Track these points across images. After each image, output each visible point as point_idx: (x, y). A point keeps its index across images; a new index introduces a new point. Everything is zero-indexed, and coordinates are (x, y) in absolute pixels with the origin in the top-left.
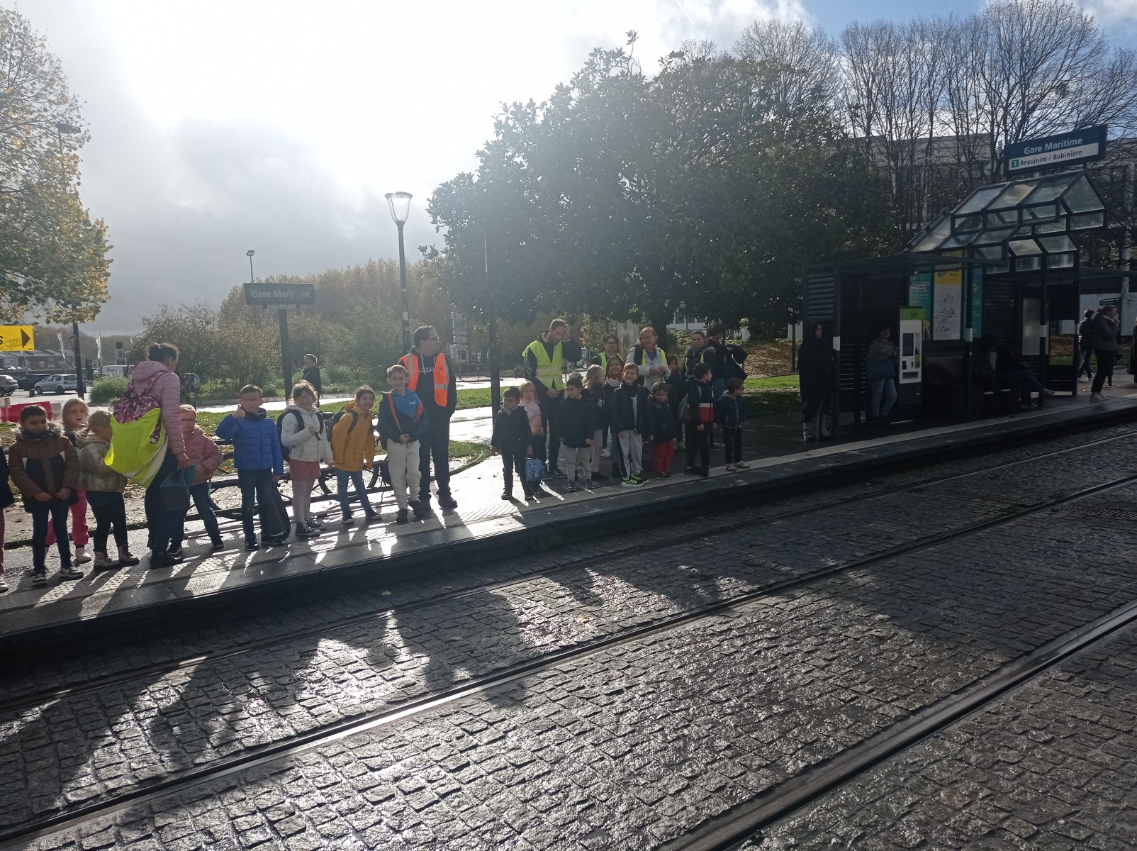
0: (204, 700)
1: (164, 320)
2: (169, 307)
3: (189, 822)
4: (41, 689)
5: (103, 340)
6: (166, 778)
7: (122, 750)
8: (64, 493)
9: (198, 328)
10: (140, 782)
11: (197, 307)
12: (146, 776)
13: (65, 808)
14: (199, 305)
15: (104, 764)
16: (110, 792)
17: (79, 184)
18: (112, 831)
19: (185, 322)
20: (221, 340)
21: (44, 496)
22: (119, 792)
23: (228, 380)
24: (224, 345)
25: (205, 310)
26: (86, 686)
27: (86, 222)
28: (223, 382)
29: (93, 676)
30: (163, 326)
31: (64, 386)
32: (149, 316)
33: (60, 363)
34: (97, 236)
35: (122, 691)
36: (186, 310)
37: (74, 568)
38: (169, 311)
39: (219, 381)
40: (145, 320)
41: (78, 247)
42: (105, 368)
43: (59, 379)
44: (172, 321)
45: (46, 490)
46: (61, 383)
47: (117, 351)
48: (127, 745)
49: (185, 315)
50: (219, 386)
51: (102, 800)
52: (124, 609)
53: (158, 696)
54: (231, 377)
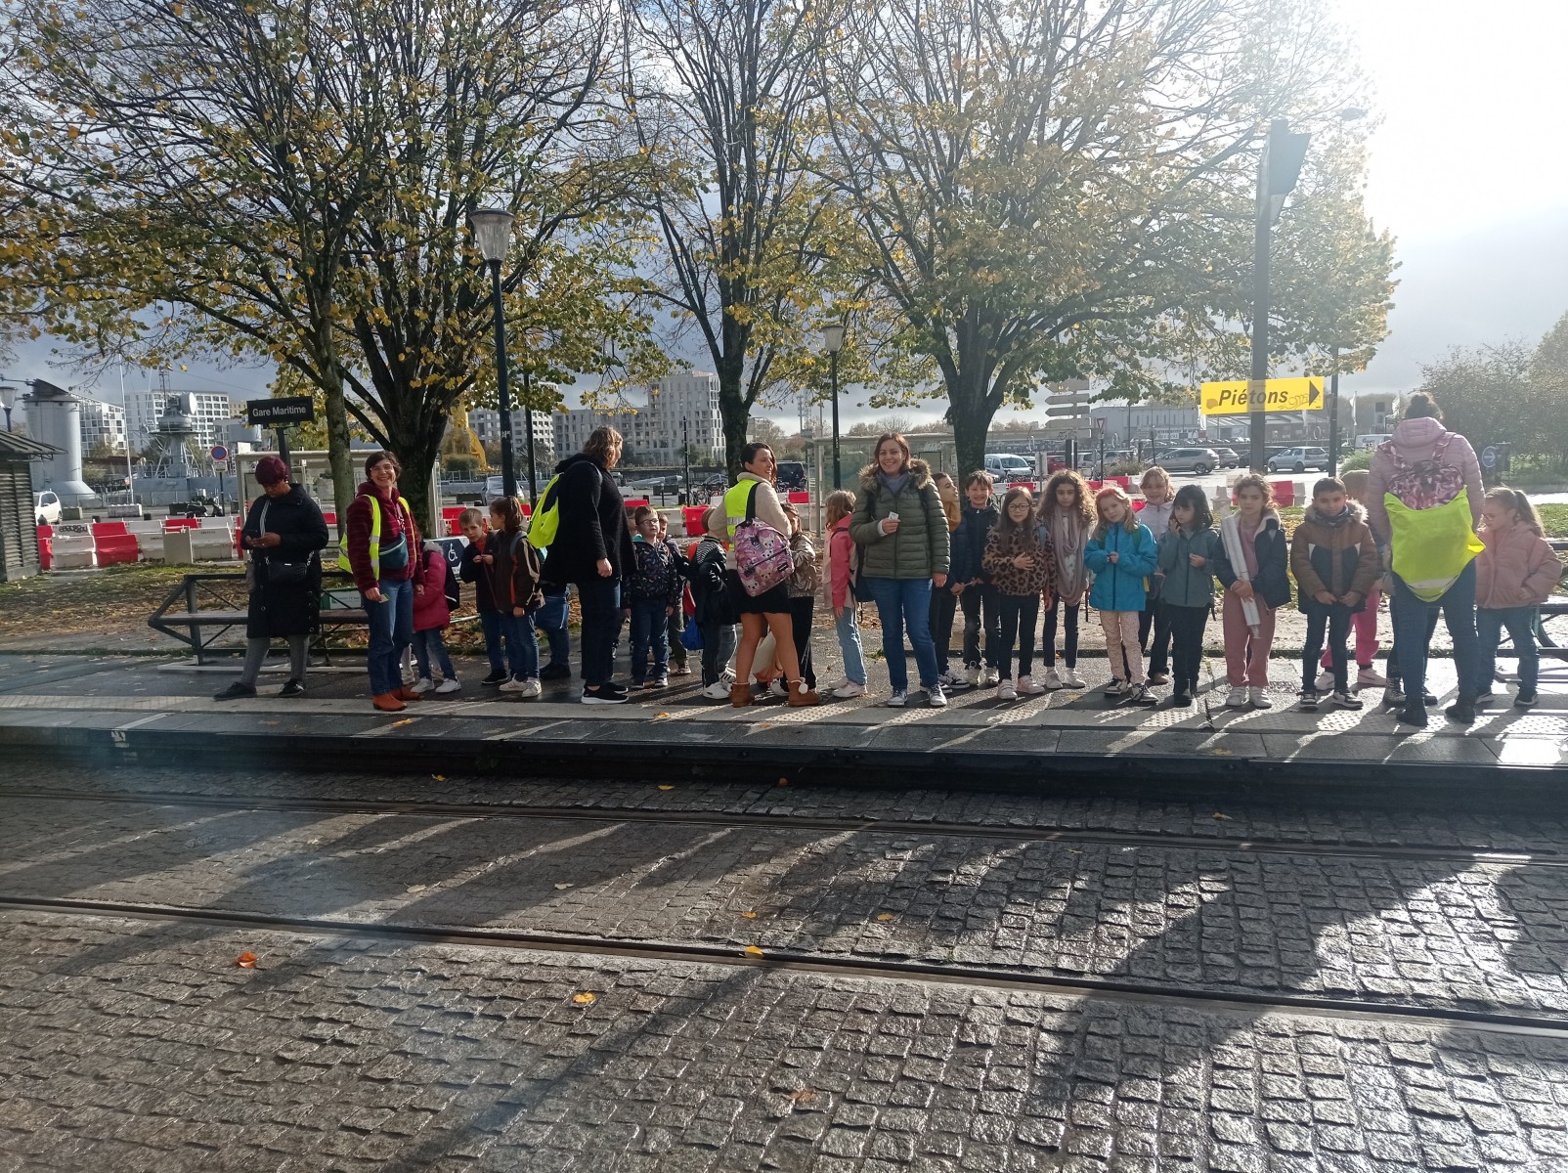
0: (1549, 918)
1: (1453, 368)
2: (1463, 349)
3: (1542, 1085)
4: (1316, 838)
5: (1358, 399)
6: (1497, 1009)
7: (1428, 948)
8: (1350, 599)
9: (1505, 377)
10: (1458, 1000)
11: (1507, 346)
12: (1468, 996)
13: (1361, 995)
14: (1511, 344)
15: (1406, 958)
16: (1418, 997)
17: (1365, 186)
18: (1427, 1049)
19: (1485, 370)
20: (1540, 394)
21: (1326, 598)
22: (1430, 1001)
23: (1543, 457)
24: (1543, 402)
25: (1519, 350)
26: (1369, 849)
27: (1370, 236)
28: (1535, 459)
29: (1380, 839)
30: (1451, 378)
31: (1304, 462)
32: (1432, 364)
33: (1298, 432)
34: (1381, 254)
35: (1421, 870)
36: (1489, 352)
37: (1351, 695)
38: (1463, 356)
39: (1528, 458)
40: (1427, 369)
41: (1355, 272)
42: (1360, 438)
43: (1299, 452)
44: (1465, 369)
45: (1330, 591)
46: (1301, 458)
47: (1376, 415)
48: (1435, 944)
49: (1486, 360)
50: (1527, 465)
51: (1407, 1003)
52: (1424, 762)
53: (1475, 892)
54: (1549, 452)
